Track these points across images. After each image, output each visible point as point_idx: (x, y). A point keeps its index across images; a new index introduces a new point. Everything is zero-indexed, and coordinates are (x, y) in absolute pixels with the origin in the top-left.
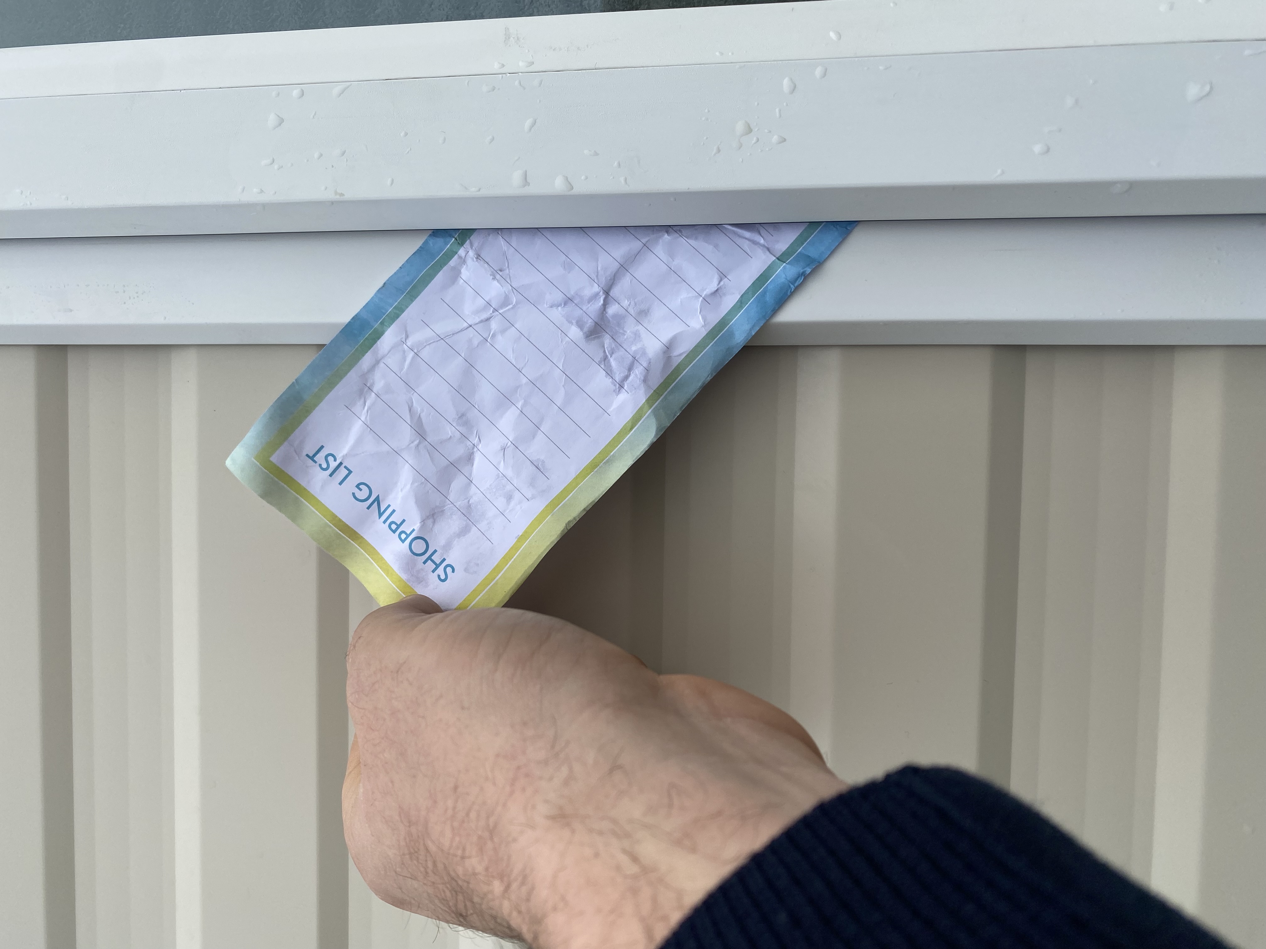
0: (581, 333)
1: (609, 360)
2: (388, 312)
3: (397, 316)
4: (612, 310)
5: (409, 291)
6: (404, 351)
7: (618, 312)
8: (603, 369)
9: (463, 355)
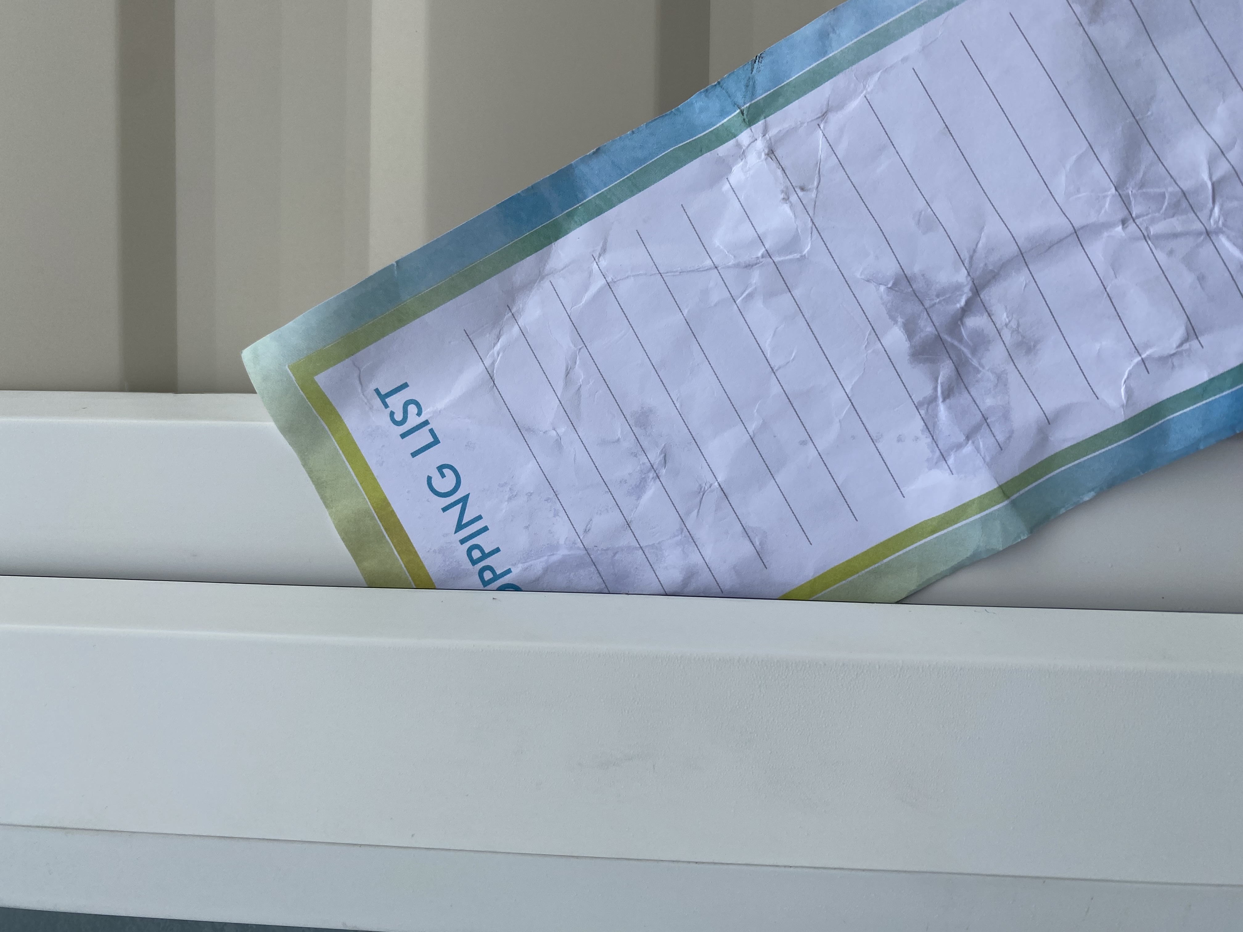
0: (907, 345)
1: (937, 406)
2: (587, 200)
3: (600, 211)
4: (974, 322)
5: (632, 175)
6: (591, 273)
7: (983, 330)
8: (922, 418)
9: (685, 312)
